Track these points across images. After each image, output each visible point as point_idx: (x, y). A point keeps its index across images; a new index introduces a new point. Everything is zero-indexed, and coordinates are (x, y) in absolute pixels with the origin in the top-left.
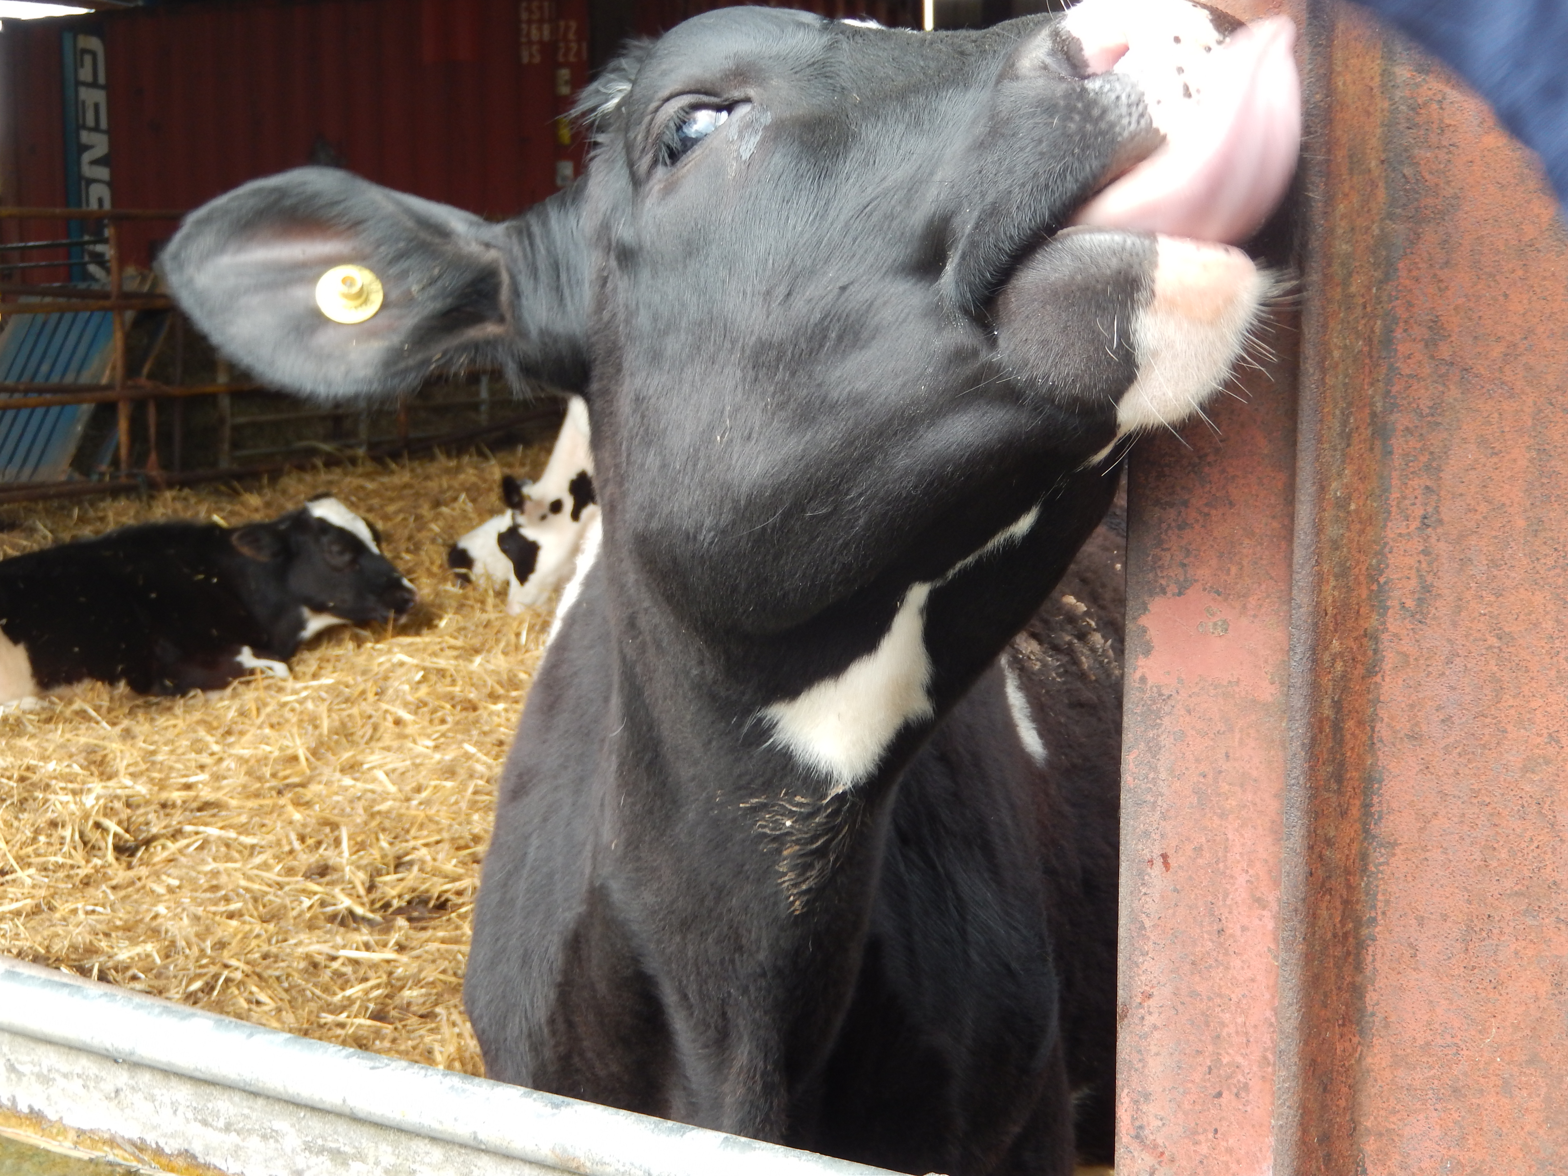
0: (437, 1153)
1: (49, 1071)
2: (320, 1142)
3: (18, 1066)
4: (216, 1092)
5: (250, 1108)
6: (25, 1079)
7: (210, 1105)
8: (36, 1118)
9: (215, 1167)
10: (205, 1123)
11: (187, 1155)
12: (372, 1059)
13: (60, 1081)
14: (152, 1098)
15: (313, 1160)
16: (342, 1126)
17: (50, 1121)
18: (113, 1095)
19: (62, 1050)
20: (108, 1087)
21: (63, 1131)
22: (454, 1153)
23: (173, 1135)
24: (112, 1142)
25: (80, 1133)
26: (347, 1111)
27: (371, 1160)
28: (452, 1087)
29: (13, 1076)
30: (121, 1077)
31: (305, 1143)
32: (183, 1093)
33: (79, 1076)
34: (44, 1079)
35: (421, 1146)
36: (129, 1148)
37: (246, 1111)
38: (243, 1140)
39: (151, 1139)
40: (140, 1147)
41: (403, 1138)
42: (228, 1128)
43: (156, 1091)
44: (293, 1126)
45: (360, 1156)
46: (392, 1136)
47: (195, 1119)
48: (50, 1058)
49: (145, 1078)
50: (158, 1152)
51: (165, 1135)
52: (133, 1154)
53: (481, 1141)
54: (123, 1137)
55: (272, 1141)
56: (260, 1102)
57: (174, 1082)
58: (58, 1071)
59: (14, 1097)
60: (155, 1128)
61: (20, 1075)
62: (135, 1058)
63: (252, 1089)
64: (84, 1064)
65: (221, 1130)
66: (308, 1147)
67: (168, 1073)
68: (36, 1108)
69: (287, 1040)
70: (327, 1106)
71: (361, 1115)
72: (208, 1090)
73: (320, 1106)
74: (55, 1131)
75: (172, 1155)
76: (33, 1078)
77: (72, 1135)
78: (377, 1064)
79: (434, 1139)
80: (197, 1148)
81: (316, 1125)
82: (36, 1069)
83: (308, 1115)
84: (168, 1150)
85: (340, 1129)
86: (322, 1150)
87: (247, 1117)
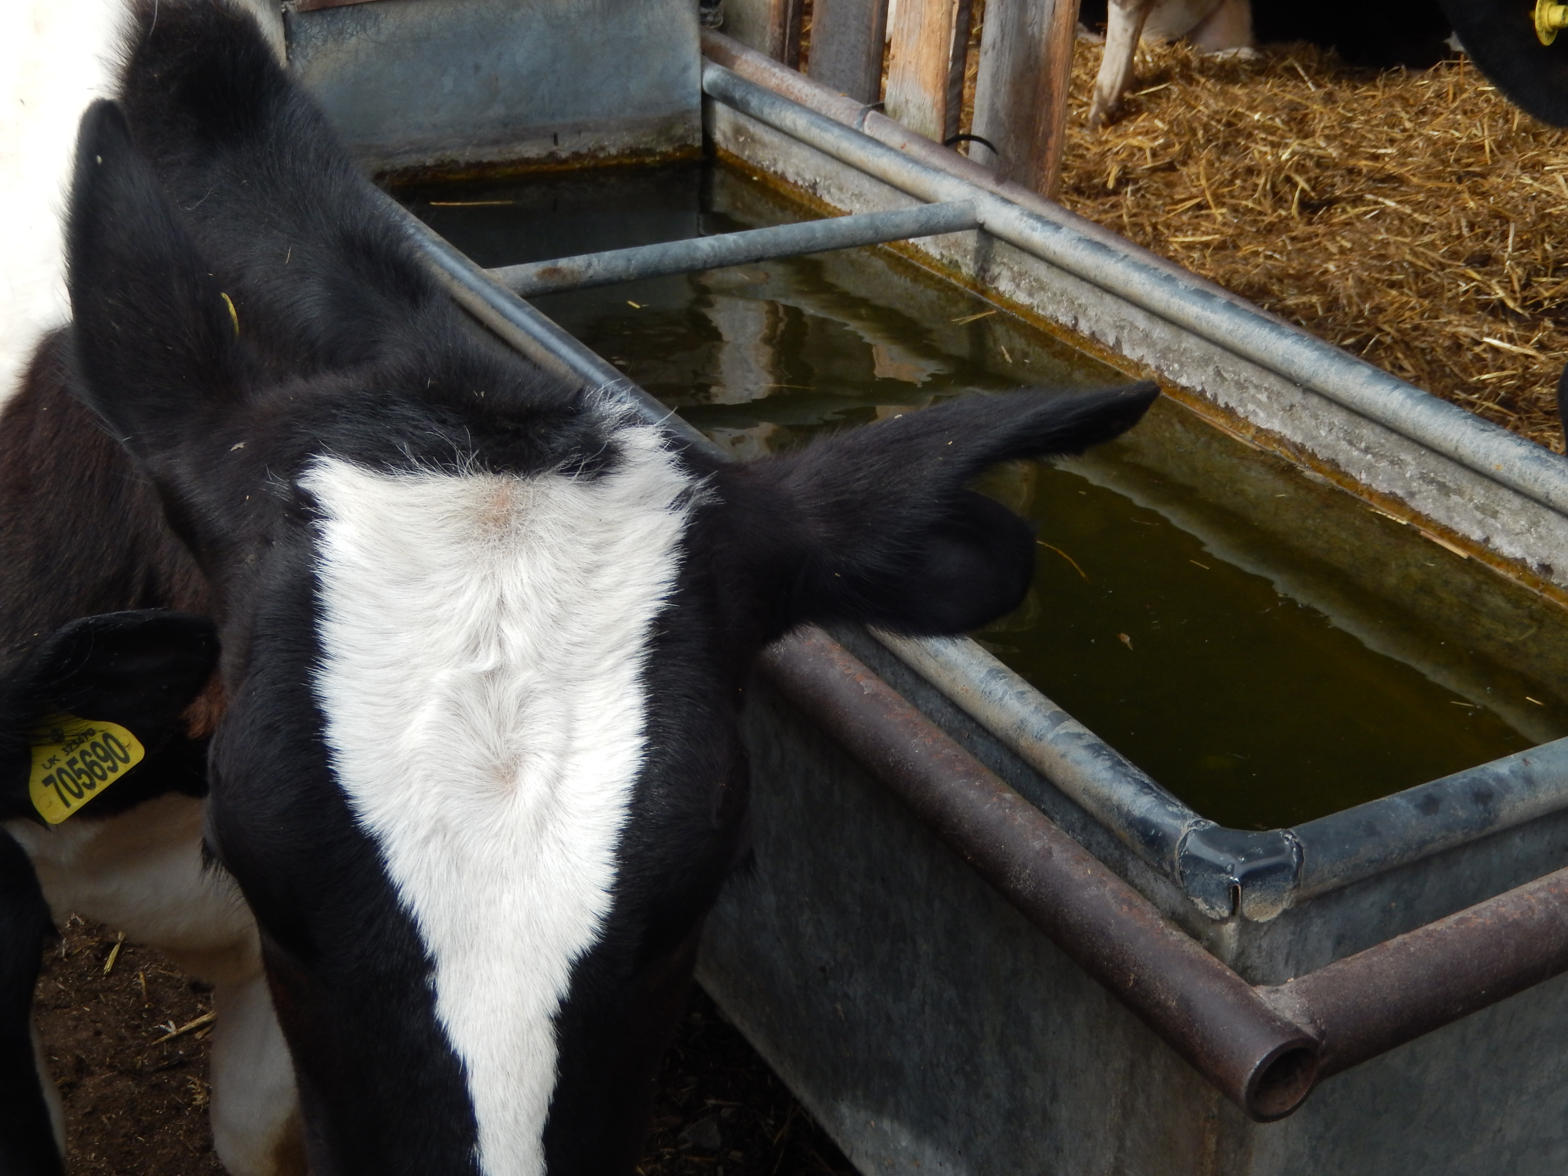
0: (1517, 502)
1: (1245, 381)
2: (1432, 475)
3: (1223, 373)
4: (1364, 422)
5: (1385, 439)
6: (1226, 383)
7: (1357, 431)
8: (1229, 412)
9: (1352, 476)
10: (1351, 443)
11: (1333, 463)
12: (1483, 423)
13: (1252, 391)
14: (1315, 417)
15: (1425, 487)
16: (1451, 467)
17: (1239, 417)
18: (1288, 408)
19: (1257, 368)
20: (1287, 402)
21: (1247, 425)
22: (1530, 504)
23: (1326, 447)
24: (1281, 441)
25: (1259, 430)
26: (1457, 456)
27: (1467, 497)
28: (1538, 457)
29: (1218, 379)
30: (1296, 396)
31: (1421, 473)
32: (1339, 418)
33: (1266, 389)
34: (1241, 386)
35: (1507, 494)
36: (1292, 449)
37: (1382, 441)
38: (1376, 461)
39: (1309, 445)
40: (1300, 449)
41: (1494, 486)
42: (1367, 450)
43: (1320, 413)
44: (1414, 459)
45: (1460, 492)
46: (1486, 483)
47: (1344, 439)
48: (1247, 372)
49: (1315, 400)
50: (1313, 456)
51: (1320, 445)
52: (1294, 454)
53: (1551, 501)
54: (1289, 440)
55: (1397, 466)
56: (1394, 437)
57: (1334, 408)
58: (1251, 382)
59: (1216, 394)
60: (1314, 438)
61: (1224, 379)
62: (1310, 385)
63: (1390, 425)
64: (1271, 381)
65: (1361, 450)
66: (1423, 477)
67: (1332, 400)
68: (1231, 405)
69: (1423, 396)
70: (1443, 450)
71: (1467, 462)
72: (1359, 419)
73: (1438, 449)
74: (1241, 425)
75: (1322, 460)
76: (1232, 384)
77: (1253, 431)
78: (1486, 428)
79: (1518, 491)
80: (1341, 459)
81: (1432, 462)
82: (1236, 378)
83: (1428, 454)
84: (1319, 457)
85: (1449, 470)
86: (1432, 481)
87: (1382, 445)
